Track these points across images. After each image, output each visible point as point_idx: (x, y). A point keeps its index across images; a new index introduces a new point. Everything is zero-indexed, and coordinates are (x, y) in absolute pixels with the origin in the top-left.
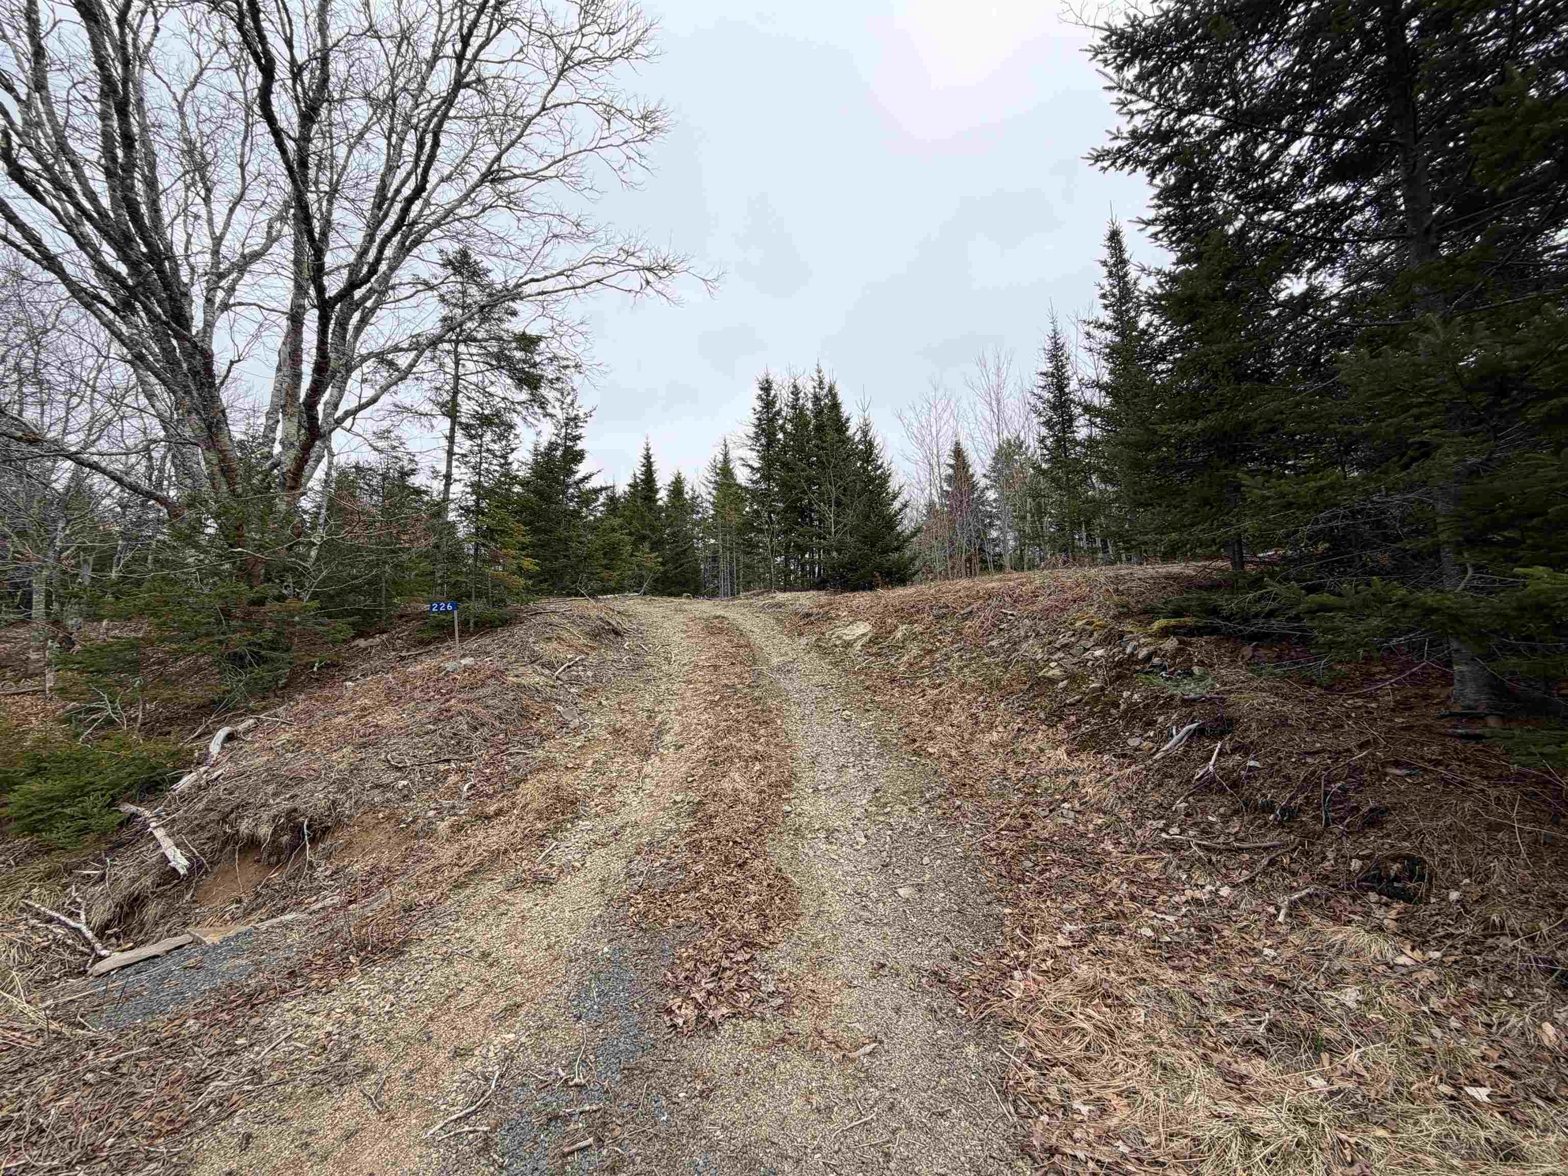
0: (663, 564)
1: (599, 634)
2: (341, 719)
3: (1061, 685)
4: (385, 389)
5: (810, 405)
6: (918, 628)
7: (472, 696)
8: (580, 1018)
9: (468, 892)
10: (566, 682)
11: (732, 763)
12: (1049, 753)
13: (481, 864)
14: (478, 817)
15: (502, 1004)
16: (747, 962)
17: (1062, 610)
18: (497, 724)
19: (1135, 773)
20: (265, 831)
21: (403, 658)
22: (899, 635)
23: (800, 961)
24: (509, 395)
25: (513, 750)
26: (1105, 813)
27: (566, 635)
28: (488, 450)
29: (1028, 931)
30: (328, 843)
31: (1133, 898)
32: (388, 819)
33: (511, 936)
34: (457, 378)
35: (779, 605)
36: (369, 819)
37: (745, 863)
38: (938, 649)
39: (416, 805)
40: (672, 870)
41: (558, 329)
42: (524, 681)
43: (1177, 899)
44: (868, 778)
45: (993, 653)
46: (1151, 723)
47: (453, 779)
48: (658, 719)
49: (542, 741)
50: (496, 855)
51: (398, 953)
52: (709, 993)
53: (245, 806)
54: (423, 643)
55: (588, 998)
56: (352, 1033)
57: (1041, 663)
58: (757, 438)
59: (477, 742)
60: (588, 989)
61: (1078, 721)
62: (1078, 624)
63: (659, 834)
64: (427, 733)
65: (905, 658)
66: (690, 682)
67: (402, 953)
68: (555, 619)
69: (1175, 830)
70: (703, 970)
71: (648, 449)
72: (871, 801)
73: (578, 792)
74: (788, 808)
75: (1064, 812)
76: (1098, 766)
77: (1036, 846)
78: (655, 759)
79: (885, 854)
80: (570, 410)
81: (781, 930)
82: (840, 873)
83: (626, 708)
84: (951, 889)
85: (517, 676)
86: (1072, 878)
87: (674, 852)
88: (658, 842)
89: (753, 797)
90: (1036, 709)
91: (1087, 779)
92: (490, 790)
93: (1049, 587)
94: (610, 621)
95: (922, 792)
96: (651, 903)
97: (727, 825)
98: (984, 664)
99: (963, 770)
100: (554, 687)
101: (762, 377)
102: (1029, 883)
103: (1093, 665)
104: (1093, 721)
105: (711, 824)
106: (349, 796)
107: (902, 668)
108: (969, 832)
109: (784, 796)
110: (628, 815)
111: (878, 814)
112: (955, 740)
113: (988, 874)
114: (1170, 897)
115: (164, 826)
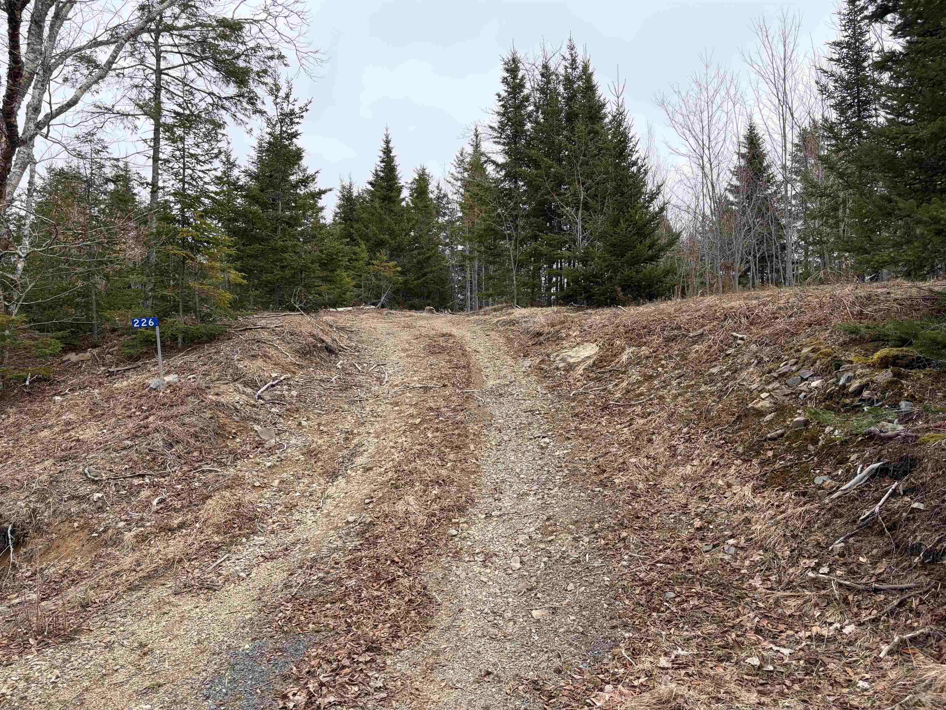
0: (402, 273)
1: (310, 352)
2: (46, 433)
3: (768, 417)
4: (86, 88)
5: (561, 89)
6: (645, 351)
7: (169, 413)
8: (208, 698)
9: (140, 594)
10: (267, 402)
11: (413, 486)
12: (736, 488)
13: (156, 571)
14: (162, 529)
15: (147, 684)
16: (366, 663)
17: (793, 334)
18: (192, 441)
19: (807, 511)
21: (111, 374)
22: (624, 357)
23: (415, 665)
24: (216, 90)
25: (206, 468)
26: (766, 550)
27: (272, 352)
28: (192, 155)
29: (635, 653)
30: (29, 547)
31: (758, 631)
32: (82, 528)
33: (168, 633)
34: (159, 72)
35: (512, 323)
36: (65, 528)
37: (394, 580)
38: (659, 375)
39: (108, 517)
40: (327, 583)
41: (272, 10)
42: (223, 399)
43: (801, 634)
44: (545, 506)
45: (712, 380)
46: (843, 461)
47: (145, 493)
48: (355, 441)
49: (236, 459)
50: (170, 564)
51: (68, 639)
52: (322, 685)
54: (132, 359)
55: (220, 683)
57: (755, 393)
58: (501, 129)
59: (171, 459)
60: (223, 676)
61: (775, 456)
62: (805, 350)
63: (325, 550)
64: (124, 449)
65: (624, 384)
66: (397, 404)
67: (72, 639)
68: (264, 335)
69: (825, 569)
70: (325, 666)
71: (387, 142)
72: (539, 529)
73: (259, 510)
74: (454, 532)
75: (726, 547)
76: (777, 503)
77: (685, 578)
78: (341, 481)
79: (534, 579)
80: (285, 105)
81: (409, 639)
82: (484, 593)
83: (325, 429)
84: (584, 613)
85: (217, 394)
86: (706, 609)
87: (333, 568)
88: (322, 558)
89: (422, 520)
90: (736, 442)
91: (762, 516)
92: (178, 504)
93: (792, 307)
94: (324, 338)
95: (593, 522)
96: (299, 610)
97: (389, 545)
98: (700, 393)
99: (642, 503)
100: (254, 406)
101: (508, 56)
102: (663, 612)
103: (805, 396)
104: (789, 457)
105: (375, 544)
106: (48, 506)
107: (618, 395)
108: (625, 563)
109: (453, 520)
110: (300, 532)
111: (541, 542)
112: (646, 472)
113: (627, 602)
114: (797, 632)
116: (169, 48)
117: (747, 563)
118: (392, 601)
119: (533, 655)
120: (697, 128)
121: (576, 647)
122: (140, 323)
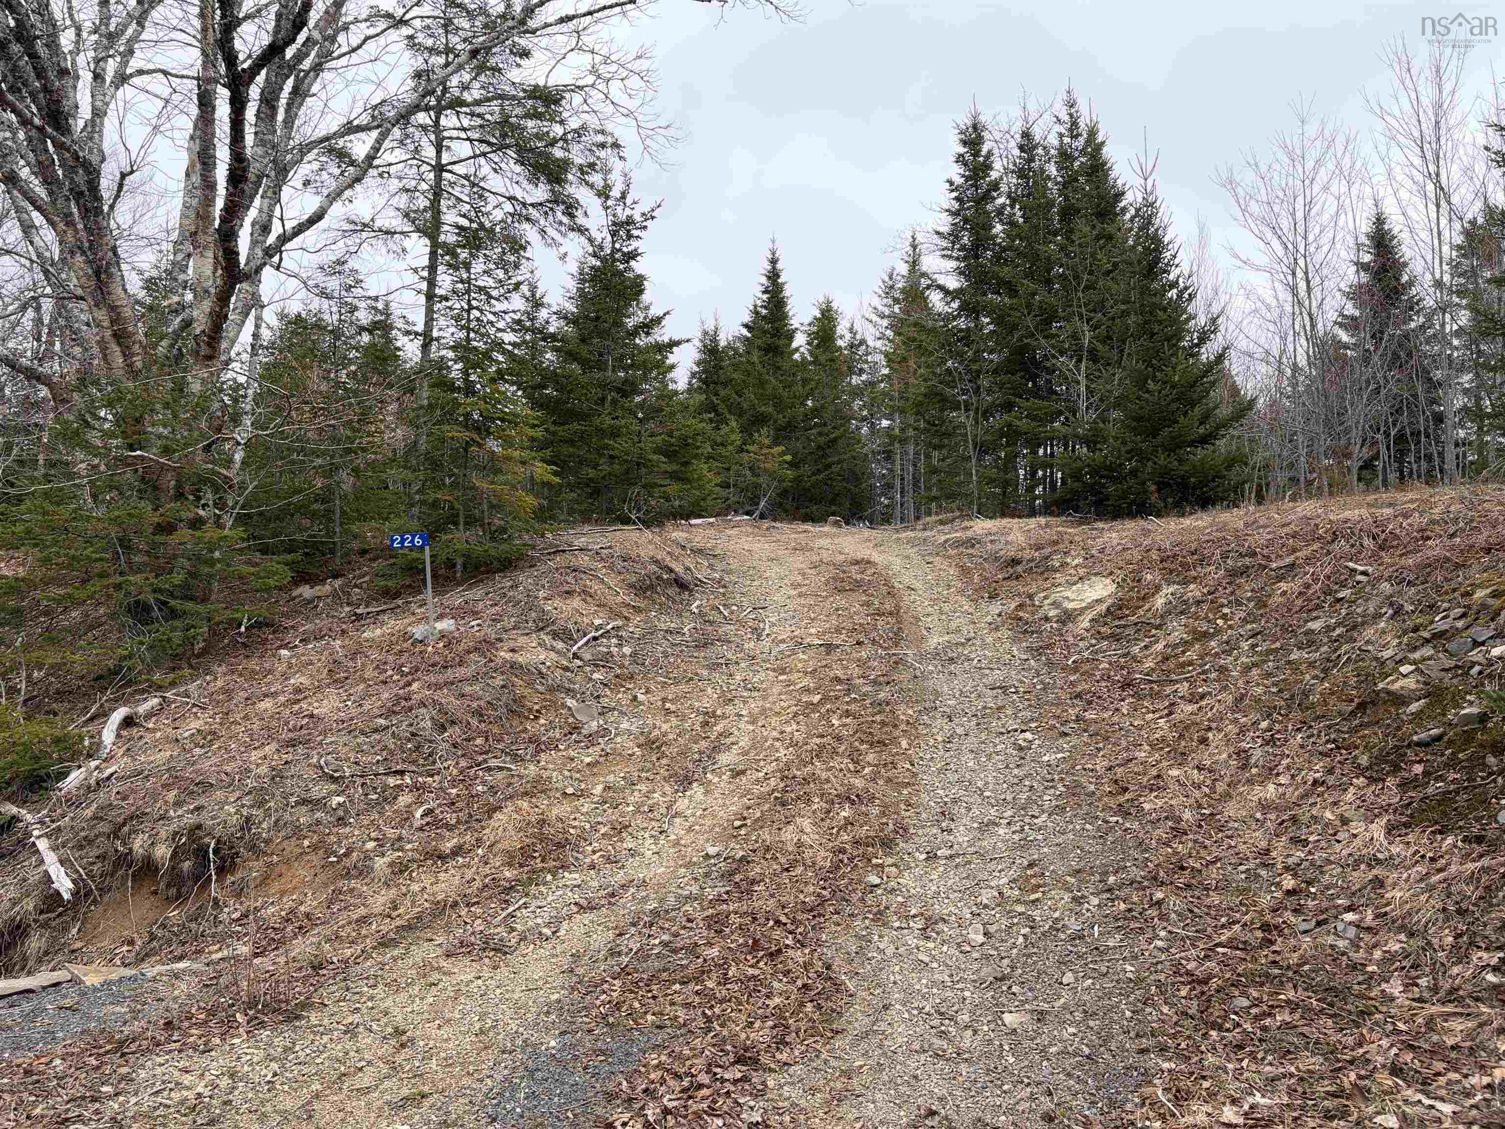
0: (793, 465)
1: (651, 587)
2: (267, 704)
3: (1414, 707)
4: (335, 196)
5: (1053, 170)
6: (1194, 591)
7: (441, 679)
8: (494, 1120)
9: (396, 952)
10: (587, 663)
11: (809, 802)
12: (1358, 827)
13: (419, 918)
14: (428, 855)
15: (405, 1092)
16: (735, 1082)
17: (1458, 566)
18: (474, 722)
20: (162, 852)
21: (359, 617)
22: (1160, 601)
23: (813, 1091)
24: (519, 193)
25: (493, 763)
26: (1411, 935)
27: (595, 586)
28: (481, 289)
29: (1181, 1097)
30: (239, 875)
31: (1396, 1070)
32: (314, 848)
33: (436, 1014)
34: (439, 169)
35: (971, 543)
36: (291, 847)
37: (779, 951)
38: (1218, 631)
39: (352, 833)
40: (675, 951)
41: (603, 70)
42: (520, 659)
43: (1474, 1080)
44: (1025, 845)
45: (1311, 642)
47: (404, 799)
48: (719, 728)
49: (538, 751)
50: (440, 909)
51: (293, 1017)
52: (666, 1111)
53: (138, 816)
54: (389, 594)
55: (512, 1097)
56: (225, 1098)
57: (1390, 664)
58: (954, 236)
59: (443, 748)
60: (515, 1089)
61: (1426, 773)
62: (1480, 594)
63: (671, 899)
65: (1159, 647)
66: (783, 671)
67: (298, 1018)
68: (584, 560)
70: (671, 1083)
71: (774, 262)
72: (1014, 881)
73: (572, 831)
74: (876, 880)
75: (1340, 927)
76: (1431, 854)
77: (1267, 975)
78: (697, 791)
79: (1006, 962)
80: (619, 210)
81: (803, 1048)
82: (924, 981)
83: (673, 708)
84: (1091, 1023)
85: (513, 651)
86: (1305, 1030)
87: (684, 928)
88: (667, 912)
89: (824, 859)
90: (1357, 747)
91: (1405, 875)
92: (451, 818)
93: (1456, 520)
94: (673, 565)
95: (1106, 873)
96: (632, 992)
97: (772, 896)
98: (1289, 662)
99: (1190, 845)
100: (566, 669)
101: (965, 121)
102: (1228, 1030)
103: (1480, 673)
104: (1452, 776)
105: (750, 892)
106: (268, 814)
107: (1149, 664)
108: (1160, 944)
109: (874, 861)
110: (635, 870)
111: (1018, 901)
112: (1197, 794)
113: (1165, 1009)
114: (1466, 1076)
115: (47, 836)
117: (1377, 954)
118: (776, 984)
119: (1005, 1087)
120: (1285, 224)
121: (1079, 1080)
122: (403, 541)
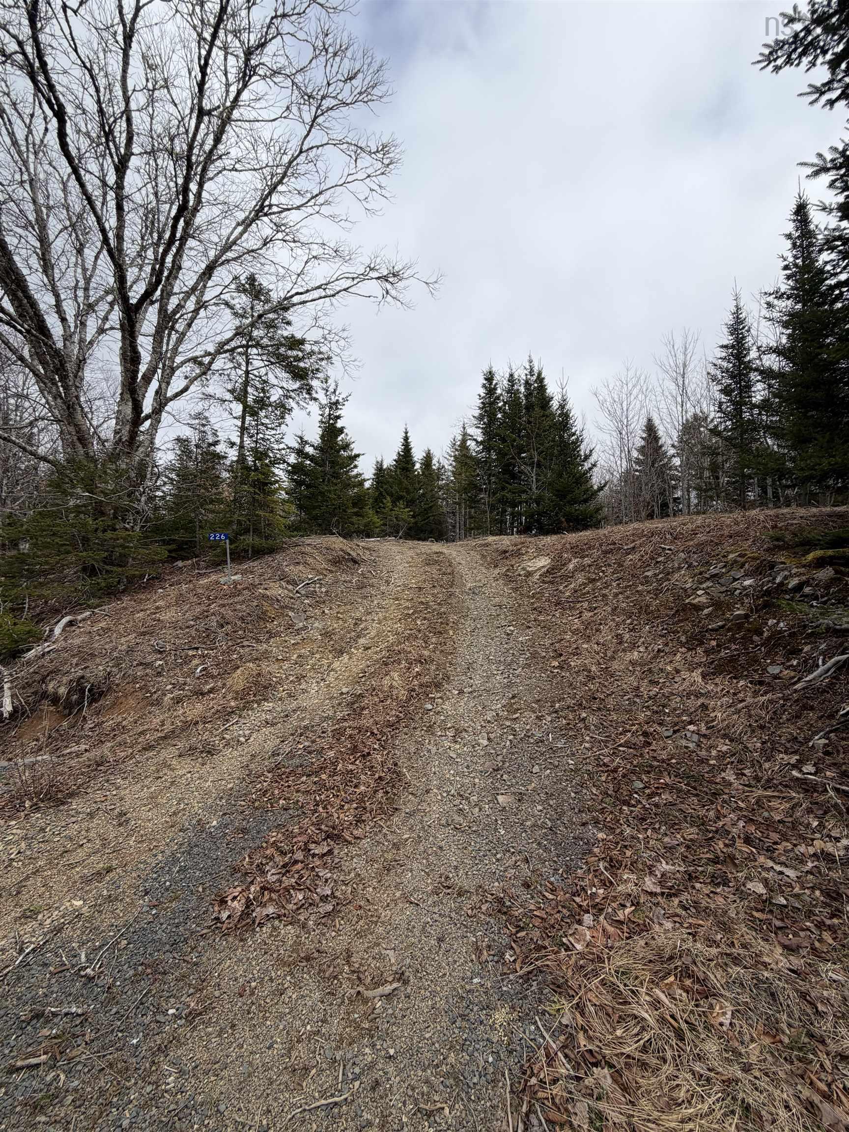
0: (413, 516)
2: (141, 615)
3: (706, 611)
4: (192, 381)
5: (522, 389)
6: (587, 561)
7: (227, 602)
8: (147, 893)
9: (150, 754)
10: (302, 596)
11: (399, 663)
12: (685, 674)
13: (173, 732)
14: (196, 693)
15: (100, 867)
16: (322, 856)
17: (717, 544)
18: (239, 623)
19: (771, 701)
20: (63, 691)
21: (200, 575)
22: (571, 566)
24: (285, 385)
25: (245, 643)
26: (731, 740)
27: (311, 561)
28: (263, 424)
29: (614, 865)
30: (100, 703)
31: (748, 841)
32: (141, 688)
33: (152, 800)
34: (247, 372)
35: (487, 545)
36: (129, 688)
37: (369, 753)
38: (600, 578)
39: (162, 680)
40: (310, 753)
41: (327, 336)
42: (268, 593)
43: (802, 849)
44: (510, 685)
45: (647, 581)
46: (795, 652)
47: (196, 662)
48: (362, 626)
49: (270, 637)
50: (187, 725)
51: (61, 803)
52: (265, 888)
53: (56, 671)
54: (215, 564)
55: (169, 871)
57: (690, 591)
58: (480, 418)
59: (221, 636)
60: (174, 863)
61: (718, 645)
62: (731, 556)
63: (317, 720)
64: (188, 627)
65: (572, 586)
66: (397, 599)
68: (308, 549)
69: (809, 768)
70: (278, 859)
71: (406, 433)
72: (504, 706)
73: (274, 679)
74: (430, 707)
75: (689, 735)
76: (732, 691)
77: (651, 766)
78: (345, 657)
79: (500, 758)
80: (333, 397)
81: (372, 824)
82: (452, 772)
83: (341, 616)
84: (551, 802)
85: (266, 589)
86: (682, 806)
87: (320, 737)
88: (313, 726)
89: (403, 694)
90: (679, 632)
91: (719, 703)
92: (215, 672)
93: (709, 526)
94: (351, 553)
95: (553, 702)
96: (277, 782)
97: (372, 717)
98: (637, 591)
99: (598, 685)
100: (292, 598)
101: (486, 369)
102: (633, 806)
103: (740, 593)
104: (734, 647)
105: (360, 714)
106: (120, 670)
107: (568, 594)
108: (587, 745)
109: (430, 695)
110: (303, 701)
111: (507, 719)
112: (598, 657)
113: (594, 790)
114: (795, 845)
115: (11, 682)
116: (255, 357)
117: (714, 753)
118: (362, 777)
119: (498, 856)
120: (619, 412)
121: (546, 850)
122: (215, 537)
